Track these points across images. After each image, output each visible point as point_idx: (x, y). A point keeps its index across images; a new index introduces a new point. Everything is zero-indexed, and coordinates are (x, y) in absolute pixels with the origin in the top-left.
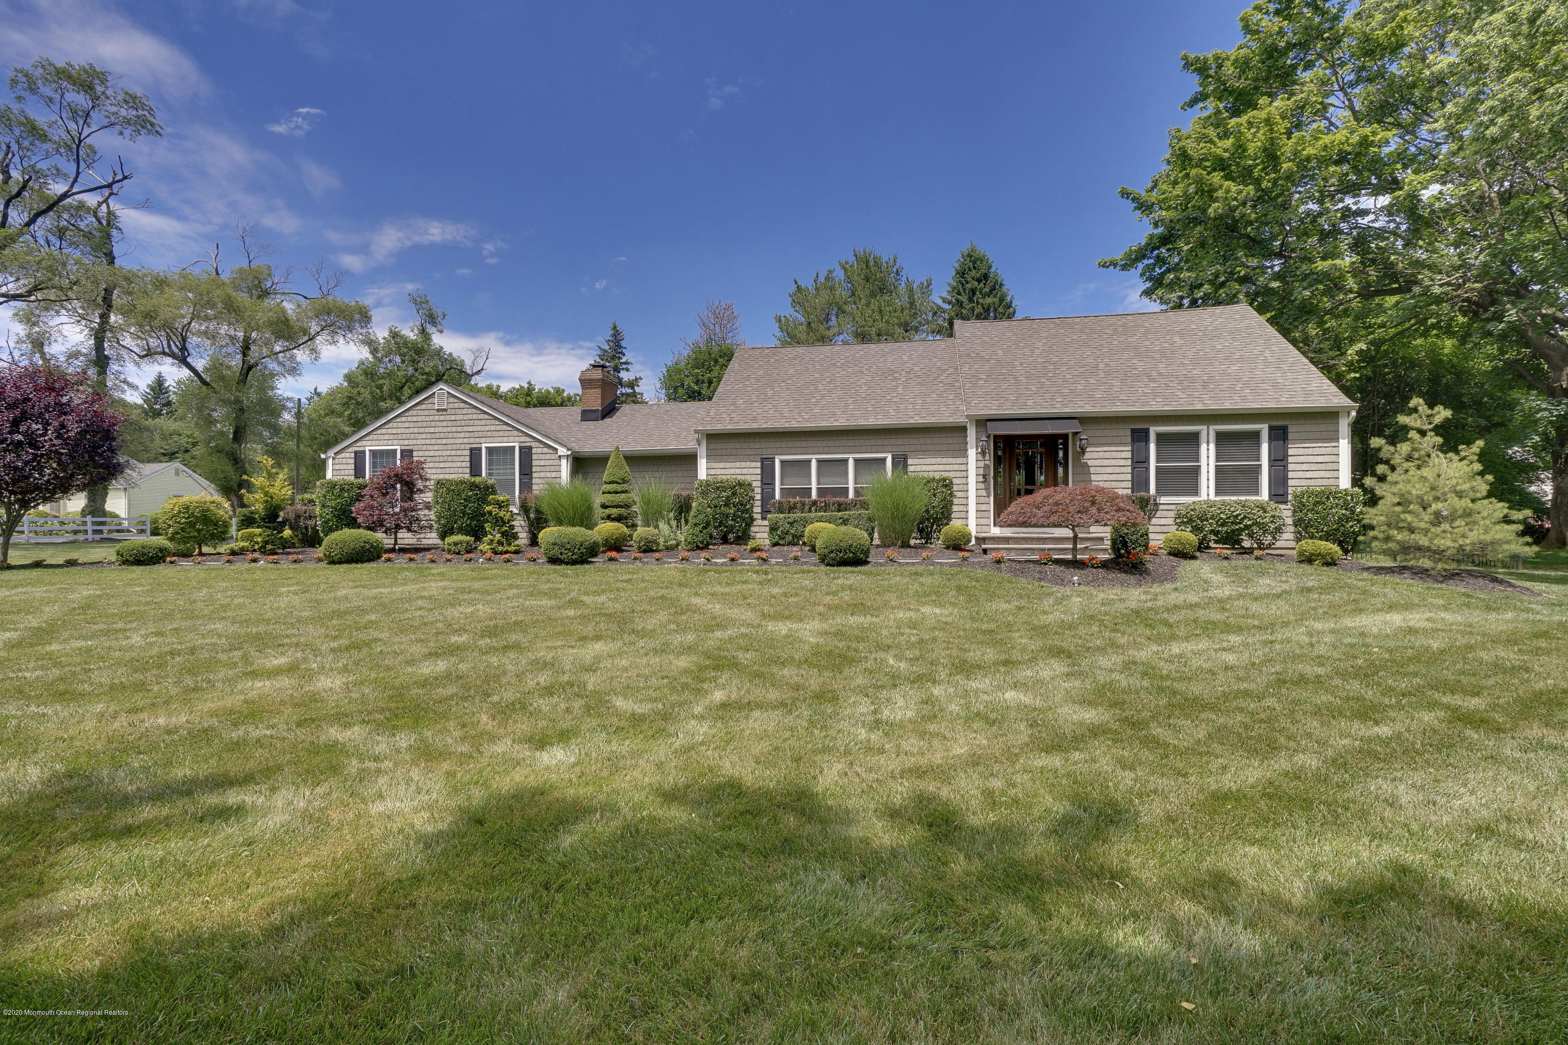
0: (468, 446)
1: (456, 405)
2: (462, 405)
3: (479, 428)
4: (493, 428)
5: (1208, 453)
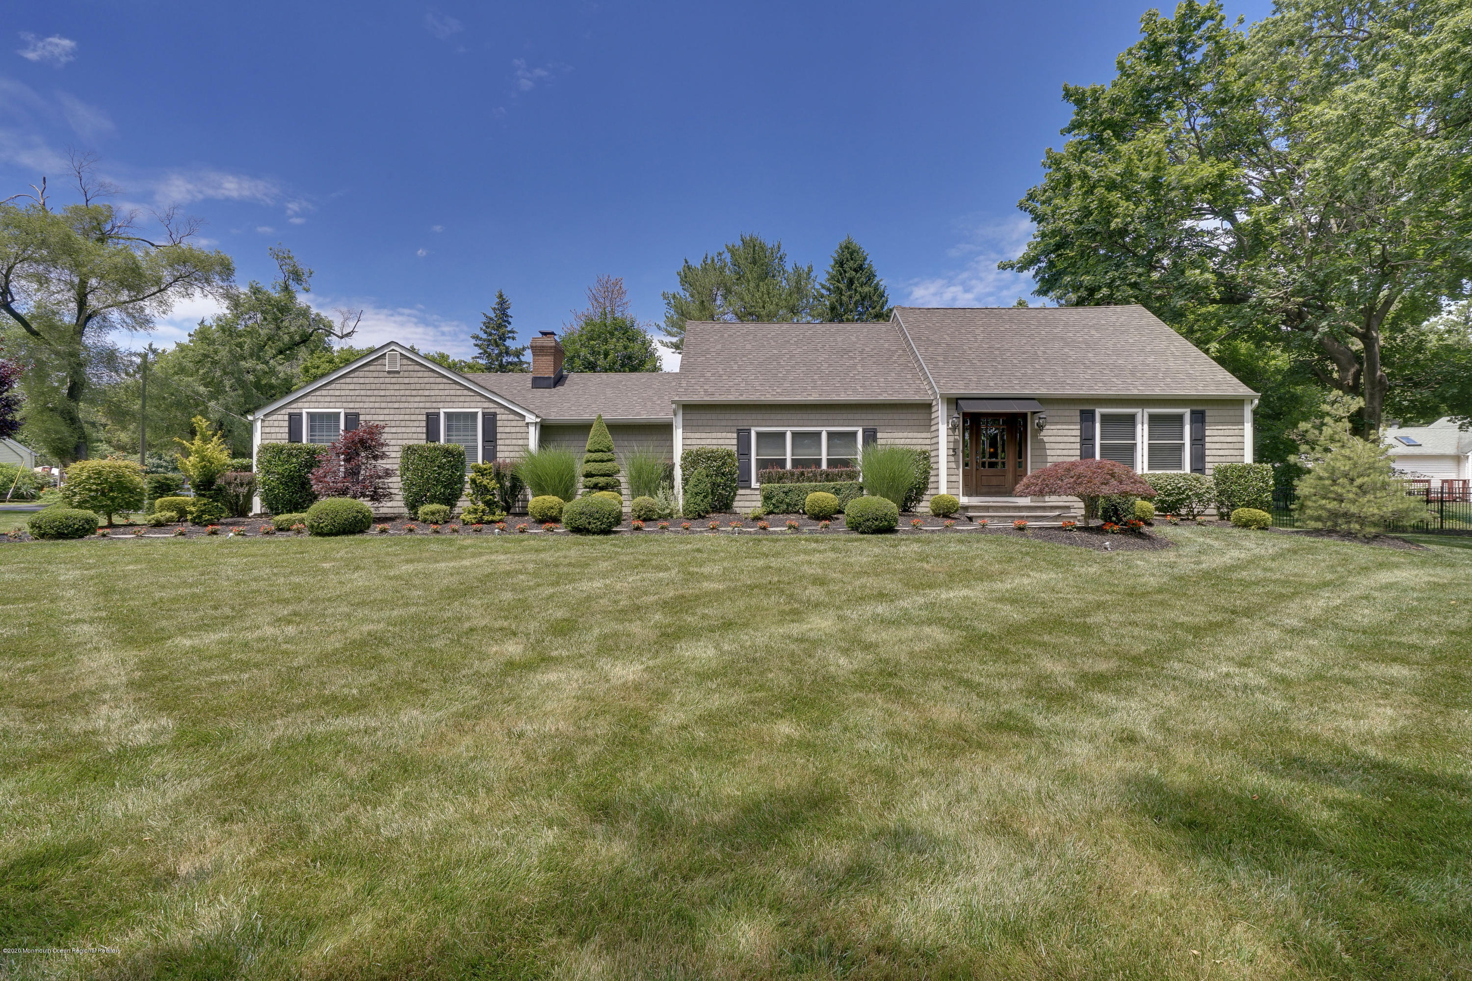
0: (424, 411)
1: (411, 368)
2: (417, 368)
3: (437, 392)
4: (452, 392)
5: (1142, 432)
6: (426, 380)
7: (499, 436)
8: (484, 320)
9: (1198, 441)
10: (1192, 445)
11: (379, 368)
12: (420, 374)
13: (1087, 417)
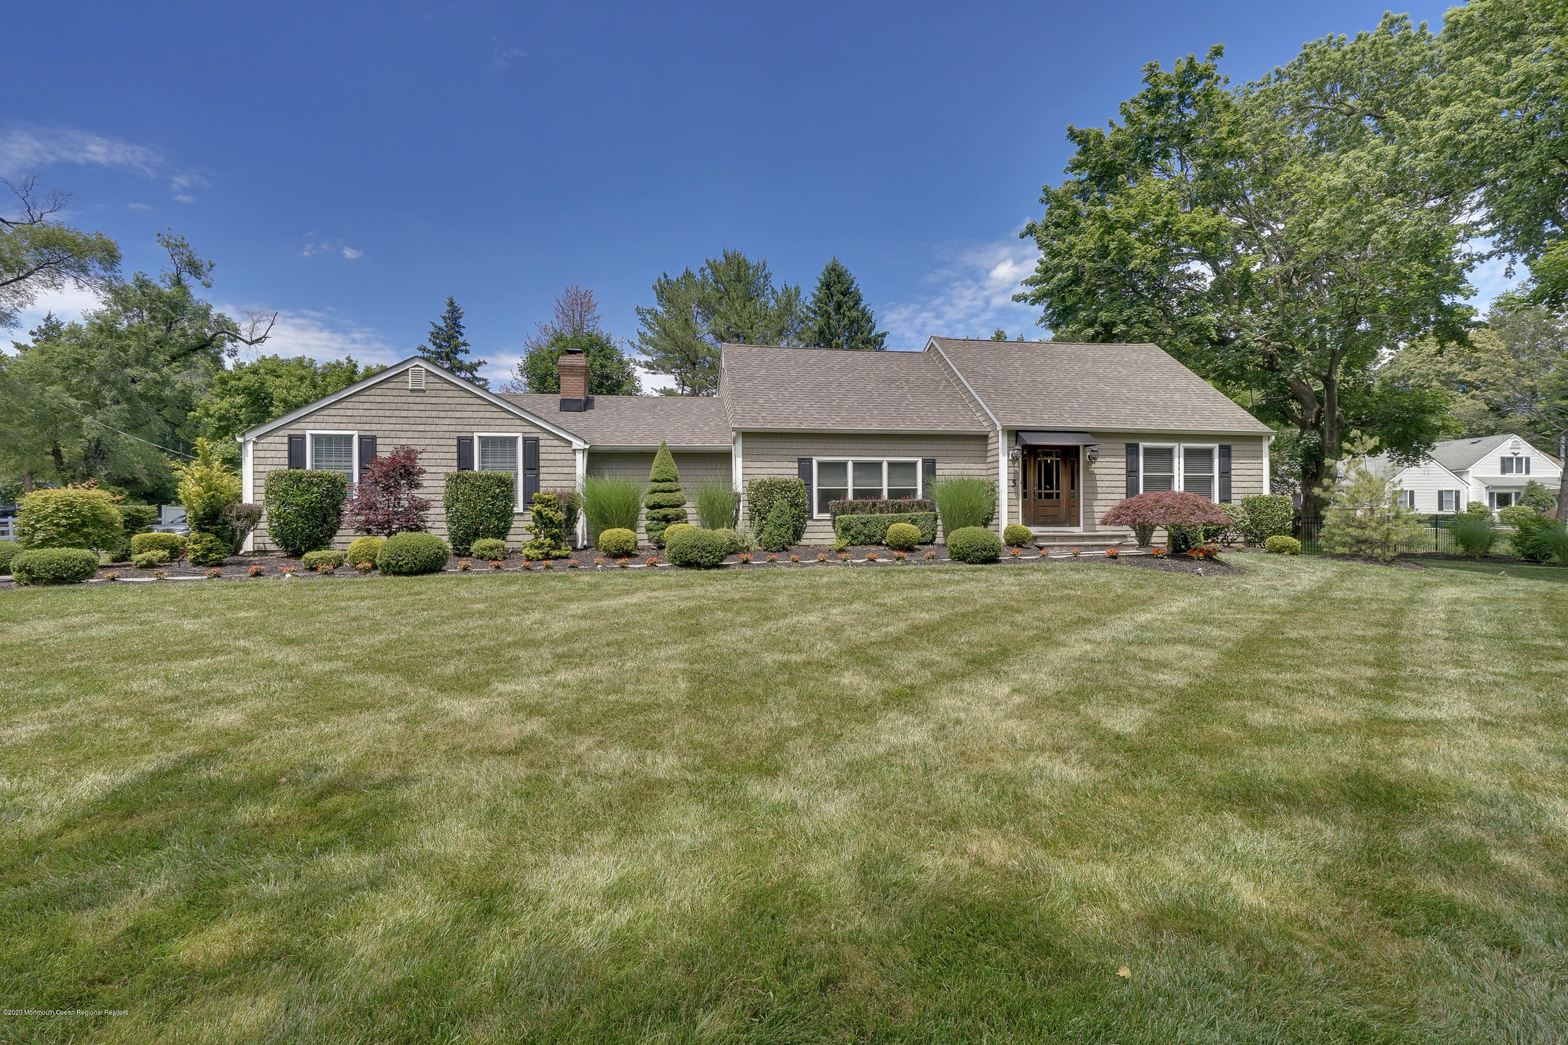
0: (456, 435)
1: (438, 386)
2: (446, 386)
3: (469, 414)
4: (488, 415)
5: (1179, 465)
6: (457, 400)
7: (542, 463)
8: (432, 329)
9: (1226, 473)
10: (1220, 477)
11: (400, 385)
12: (450, 394)
13: (1132, 450)
